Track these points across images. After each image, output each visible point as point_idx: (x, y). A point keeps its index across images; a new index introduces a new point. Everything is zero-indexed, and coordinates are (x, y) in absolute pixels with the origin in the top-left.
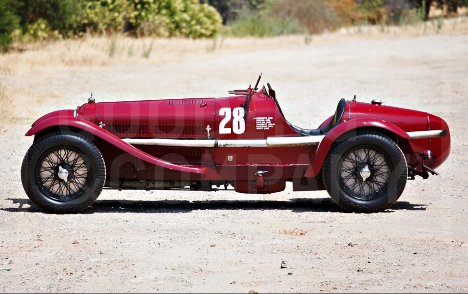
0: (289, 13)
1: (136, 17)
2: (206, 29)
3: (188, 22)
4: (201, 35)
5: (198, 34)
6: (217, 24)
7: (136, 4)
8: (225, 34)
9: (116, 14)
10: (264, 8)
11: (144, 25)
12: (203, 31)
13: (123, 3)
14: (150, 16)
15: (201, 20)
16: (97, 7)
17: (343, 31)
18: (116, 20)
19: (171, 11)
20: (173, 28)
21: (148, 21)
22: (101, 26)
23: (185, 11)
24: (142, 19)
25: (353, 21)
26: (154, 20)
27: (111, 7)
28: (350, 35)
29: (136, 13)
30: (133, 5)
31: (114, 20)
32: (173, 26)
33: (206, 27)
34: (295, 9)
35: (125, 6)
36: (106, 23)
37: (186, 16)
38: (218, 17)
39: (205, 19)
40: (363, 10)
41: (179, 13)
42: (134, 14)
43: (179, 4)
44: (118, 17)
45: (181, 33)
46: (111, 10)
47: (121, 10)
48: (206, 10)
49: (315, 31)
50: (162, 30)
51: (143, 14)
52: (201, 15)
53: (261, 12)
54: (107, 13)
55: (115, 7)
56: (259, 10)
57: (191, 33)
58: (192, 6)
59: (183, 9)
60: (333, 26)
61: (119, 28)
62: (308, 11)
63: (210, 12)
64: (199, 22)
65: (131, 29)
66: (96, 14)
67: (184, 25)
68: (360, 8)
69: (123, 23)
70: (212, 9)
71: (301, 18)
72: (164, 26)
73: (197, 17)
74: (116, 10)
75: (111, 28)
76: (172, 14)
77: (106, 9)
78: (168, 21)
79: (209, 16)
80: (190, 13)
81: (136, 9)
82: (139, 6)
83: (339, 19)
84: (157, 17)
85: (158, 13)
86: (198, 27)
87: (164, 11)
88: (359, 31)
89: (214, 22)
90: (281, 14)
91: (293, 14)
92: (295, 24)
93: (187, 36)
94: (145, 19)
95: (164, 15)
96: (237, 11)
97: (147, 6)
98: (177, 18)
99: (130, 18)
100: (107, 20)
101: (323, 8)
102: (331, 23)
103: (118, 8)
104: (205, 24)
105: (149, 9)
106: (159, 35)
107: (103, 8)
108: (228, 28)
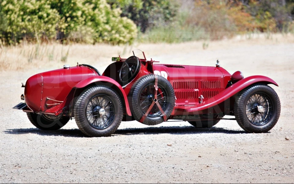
0: (197, 24)
1: (67, 28)
2: (124, 37)
3: (109, 32)
4: (119, 42)
5: (118, 40)
6: (133, 33)
7: (66, 18)
8: (140, 41)
9: (50, 26)
10: (174, 20)
11: (73, 34)
12: (122, 39)
13: (57, 17)
14: (78, 27)
15: (120, 30)
16: (35, 19)
17: (238, 37)
18: (50, 30)
19: (96, 23)
20: (97, 36)
21: (76, 30)
22: (37, 36)
23: (107, 23)
24: (72, 29)
26: (81, 30)
27: (46, 19)
28: (241, 41)
29: (66, 25)
30: (64, 18)
31: (48, 30)
32: (97, 35)
33: (124, 35)
34: (202, 20)
35: (57, 19)
36: (41, 33)
37: (108, 27)
38: (134, 26)
39: (123, 29)
40: (256, 21)
41: (102, 25)
42: (64, 26)
43: (103, 17)
44: (51, 27)
45: (103, 40)
46: (46, 23)
47: (54, 22)
48: (125, 23)
49: (216, 38)
50: (88, 38)
51: (72, 25)
52: (120, 26)
53: (173, 23)
54: (42, 25)
55: (50, 20)
56: (171, 21)
57: (111, 40)
58: (113, 19)
59: (105, 21)
60: (231, 33)
61: (52, 36)
62: (212, 22)
63: (127, 23)
64: (118, 32)
65: (62, 37)
66: (33, 26)
67: (106, 33)
68: (253, 20)
69: (56, 33)
70: (130, 21)
71: (207, 28)
72: (89, 35)
73: (117, 27)
74: (50, 22)
75: (46, 38)
76: (97, 25)
77: (42, 21)
78: (93, 31)
79: (126, 27)
80: (112, 24)
81: (66, 21)
82: (69, 19)
83: (237, 28)
84: (83, 28)
85: (85, 24)
86: (117, 36)
87: (90, 23)
88: (249, 38)
89: (130, 31)
90: (191, 25)
91: (200, 24)
92: (202, 32)
93: (107, 42)
94: (74, 29)
95: (90, 26)
96: (155, 22)
97: (75, 19)
98: (100, 29)
99: (61, 28)
100: (42, 30)
101: (224, 19)
102: (229, 31)
103: (52, 20)
104: (123, 33)
105: (77, 21)
106: (85, 42)
107: (39, 20)
108: (144, 36)
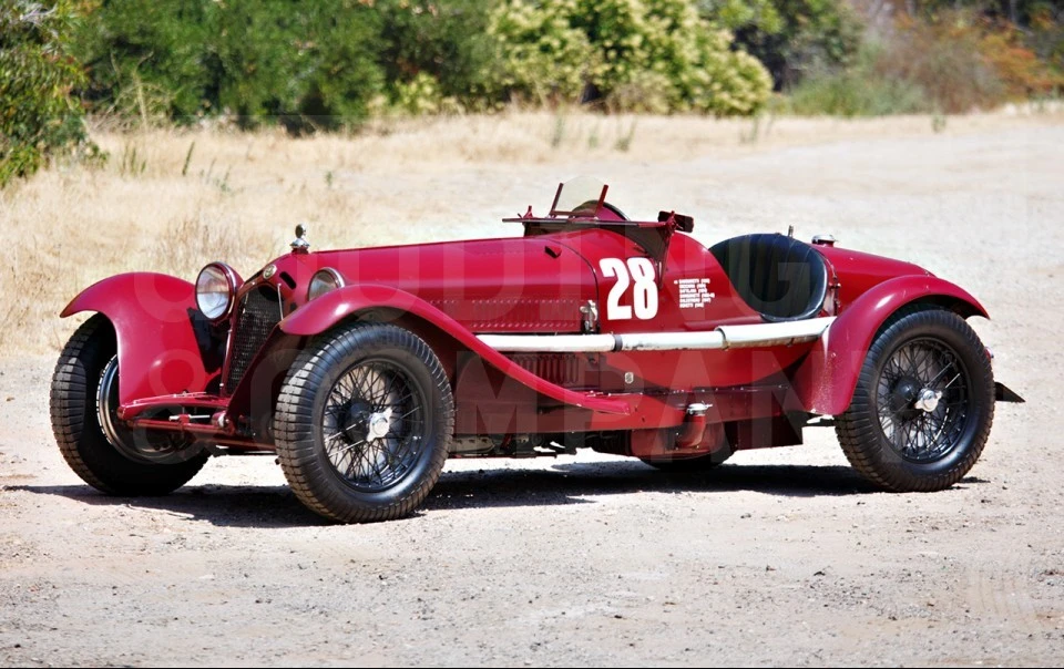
0: (905, 73)
1: (606, 76)
2: (742, 99)
3: (705, 86)
4: (732, 112)
5: (726, 107)
6: (762, 91)
7: (607, 50)
8: (777, 109)
9: (568, 69)
10: (854, 63)
11: (621, 90)
12: (736, 103)
13: (582, 47)
14: (633, 73)
15: (732, 82)
16: (532, 54)
17: (1010, 109)
18: (568, 80)
19: (674, 64)
20: (677, 98)
21: (628, 82)
22: (541, 91)
23: (700, 65)
24: (617, 78)
25: (1030, 93)
26: (641, 81)
27: (559, 54)
28: (1021, 116)
29: (607, 67)
30: (600, 53)
31: (563, 79)
32: (676, 92)
33: (741, 95)
34: (916, 66)
35: (585, 53)
36: (547, 86)
37: (702, 75)
38: (764, 76)
39: (739, 81)
40: (1050, 71)
41: (690, 68)
42: (602, 69)
43: (690, 51)
44: (571, 73)
45: (692, 106)
46: (559, 61)
47: (577, 60)
48: (742, 64)
49: (955, 108)
50: (655, 101)
51: (620, 68)
52: (732, 72)
53: (849, 71)
54: (551, 67)
55: (567, 55)
56: (845, 65)
57: (711, 106)
58: (715, 55)
59: (696, 60)
60: (989, 100)
61: (573, 95)
62: (941, 71)
63: (749, 67)
64: (728, 87)
65: (596, 97)
66: (530, 67)
67: (698, 91)
68: (1045, 66)
69: (582, 85)
70: (754, 62)
71: (927, 84)
72: (659, 93)
73: (725, 76)
74: (566, 60)
75: (559, 93)
76: (675, 69)
77: (549, 57)
78: (667, 83)
79: (746, 76)
80: (711, 68)
81: (606, 60)
82: (612, 54)
83: (1005, 87)
84: (645, 75)
85: (649, 68)
86: (725, 96)
87: (660, 65)
88: (1041, 110)
89: (756, 87)
90: (889, 76)
91: (912, 75)
92: (916, 94)
93: (705, 111)
94: (624, 79)
95: (660, 72)
96: (804, 67)
97: (627, 54)
98: (684, 78)
99: (594, 76)
100: (551, 80)
101: (972, 65)
102: (986, 95)
103: (572, 56)
104: (740, 89)
105: (632, 59)
106: (648, 109)
107: (542, 56)
108: (783, 98)
